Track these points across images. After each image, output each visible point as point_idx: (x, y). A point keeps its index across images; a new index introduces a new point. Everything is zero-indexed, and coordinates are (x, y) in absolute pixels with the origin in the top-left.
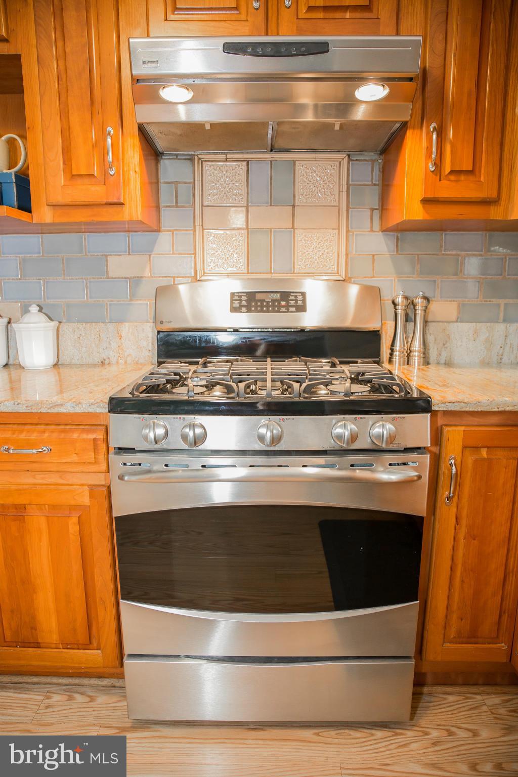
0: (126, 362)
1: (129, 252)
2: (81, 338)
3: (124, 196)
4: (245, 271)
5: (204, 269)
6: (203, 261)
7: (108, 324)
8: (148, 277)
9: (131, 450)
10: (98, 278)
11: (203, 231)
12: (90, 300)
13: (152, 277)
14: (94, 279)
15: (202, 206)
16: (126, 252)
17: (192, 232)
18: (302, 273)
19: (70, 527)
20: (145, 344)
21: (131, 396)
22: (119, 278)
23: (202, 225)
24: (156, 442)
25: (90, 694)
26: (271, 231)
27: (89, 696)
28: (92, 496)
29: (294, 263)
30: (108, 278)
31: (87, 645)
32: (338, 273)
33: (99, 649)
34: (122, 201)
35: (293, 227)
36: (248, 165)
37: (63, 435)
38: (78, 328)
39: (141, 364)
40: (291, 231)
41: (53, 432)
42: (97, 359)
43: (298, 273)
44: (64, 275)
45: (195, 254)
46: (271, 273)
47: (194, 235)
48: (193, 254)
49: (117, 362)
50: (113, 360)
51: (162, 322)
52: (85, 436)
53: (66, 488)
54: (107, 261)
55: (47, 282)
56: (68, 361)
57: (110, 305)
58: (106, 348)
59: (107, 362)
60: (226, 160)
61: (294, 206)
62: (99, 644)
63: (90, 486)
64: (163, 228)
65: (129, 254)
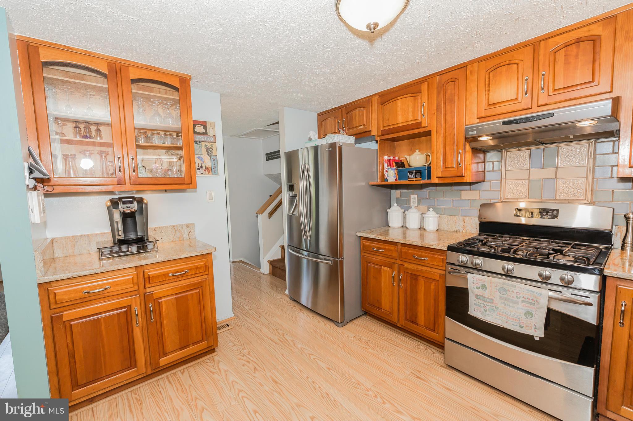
0: (466, 232)
1: (471, 189)
2: (449, 221)
3: (464, 174)
4: (527, 198)
5: (505, 197)
6: (505, 193)
7: (460, 217)
8: (478, 199)
9: (454, 264)
10: (457, 199)
11: (505, 181)
12: (453, 207)
13: (480, 199)
14: (455, 199)
15: (506, 170)
16: (469, 189)
17: (500, 181)
18: (561, 199)
19: (432, 286)
20: (475, 226)
21: (456, 246)
22: (466, 199)
23: (505, 178)
24: (461, 262)
25: (433, 351)
26: (542, 180)
27: (433, 352)
28: (440, 277)
29: (556, 195)
30: (461, 199)
31: (433, 331)
32: (585, 199)
33: (438, 334)
34: (463, 175)
35: (556, 178)
36: (530, 151)
37: (432, 255)
38: (447, 217)
39: (473, 233)
40: (554, 180)
41: (429, 254)
42: (454, 230)
43: (559, 199)
44: (444, 197)
45: (501, 190)
46: (542, 199)
47: (501, 182)
48: (500, 190)
49: (463, 232)
50: (461, 231)
51: (481, 218)
52: (439, 257)
53: (432, 273)
54: (461, 193)
55: (437, 200)
56: (442, 229)
57: (461, 209)
58: (458, 225)
59: (458, 231)
60: (519, 150)
61: (557, 168)
62: (438, 332)
63: (440, 274)
64: (486, 180)
65: (471, 190)
